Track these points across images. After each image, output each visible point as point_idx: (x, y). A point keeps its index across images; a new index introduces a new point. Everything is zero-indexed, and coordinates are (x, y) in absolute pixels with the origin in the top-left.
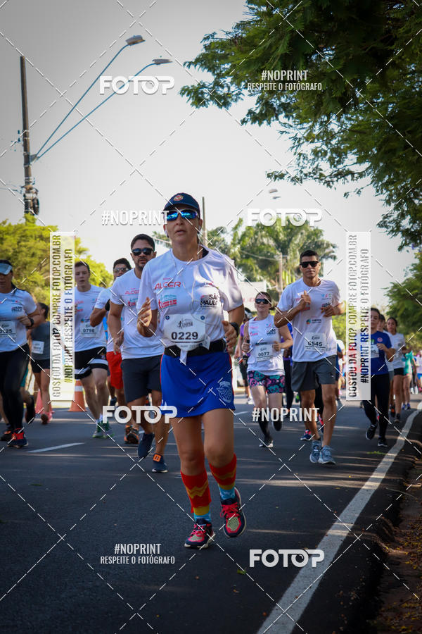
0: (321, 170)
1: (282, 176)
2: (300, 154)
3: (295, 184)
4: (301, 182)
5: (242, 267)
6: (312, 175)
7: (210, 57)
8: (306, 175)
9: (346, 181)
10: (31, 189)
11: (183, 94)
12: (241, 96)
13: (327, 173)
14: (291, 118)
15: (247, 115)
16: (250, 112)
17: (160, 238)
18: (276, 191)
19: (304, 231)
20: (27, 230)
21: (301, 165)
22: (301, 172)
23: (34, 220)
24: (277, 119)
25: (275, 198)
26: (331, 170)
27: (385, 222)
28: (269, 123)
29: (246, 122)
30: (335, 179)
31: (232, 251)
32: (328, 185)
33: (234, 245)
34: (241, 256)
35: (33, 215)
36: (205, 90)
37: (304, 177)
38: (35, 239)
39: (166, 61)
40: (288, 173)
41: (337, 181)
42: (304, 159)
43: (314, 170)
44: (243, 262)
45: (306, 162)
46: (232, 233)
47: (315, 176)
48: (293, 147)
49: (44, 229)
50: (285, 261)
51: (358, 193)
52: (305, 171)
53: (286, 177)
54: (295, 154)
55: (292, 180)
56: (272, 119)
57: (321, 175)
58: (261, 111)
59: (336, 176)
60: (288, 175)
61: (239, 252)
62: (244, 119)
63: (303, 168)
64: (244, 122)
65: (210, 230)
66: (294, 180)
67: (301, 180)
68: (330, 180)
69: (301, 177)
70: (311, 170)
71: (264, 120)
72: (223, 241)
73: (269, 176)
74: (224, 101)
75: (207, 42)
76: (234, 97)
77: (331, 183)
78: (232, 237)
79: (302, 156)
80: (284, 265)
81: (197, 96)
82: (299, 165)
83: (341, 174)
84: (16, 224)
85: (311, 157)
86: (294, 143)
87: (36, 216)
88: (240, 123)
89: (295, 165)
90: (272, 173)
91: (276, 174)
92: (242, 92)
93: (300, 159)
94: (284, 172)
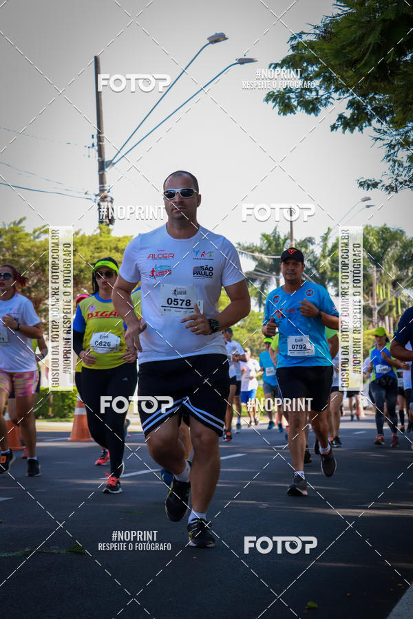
1: (375, 185)
2: (395, 161)
3: (389, 193)
4: (397, 191)
5: (333, 281)
6: (408, 183)
7: (297, 58)
8: (401, 183)
10: (106, 197)
11: (270, 100)
12: (330, 100)
15: (338, 120)
16: (341, 117)
17: (244, 250)
18: (369, 199)
19: (398, 242)
20: (101, 241)
21: (396, 172)
22: (396, 180)
23: (109, 231)
24: (370, 125)
25: (368, 207)
28: (361, 129)
29: (337, 128)
31: (322, 263)
33: (324, 257)
34: (332, 270)
35: (108, 225)
36: (292, 95)
37: (399, 185)
38: (110, 251)
39: (251, 60)
40: (381, 181)
42: (399, 166)
44: (334, 275)
45: (401, 169)
46: (322, 244)
47: (411, 185)
49: (119, 240)
50: (379, 274)
52: (400, 179)
53: (380, 185)
54: (389, 161)
55: (387, 189)
56: (364, 125)
58: (353, 115)
60: (382, 184)
61: (329, 264)
62: (335, 124)
63: (398, 175)
64: (334, 127)
65: (298, 241)
66: (390, 189)
67: (397, 188)
69: (396, 186)
70: (407, 178)
71: (355, 125)
72: (313, 252)
73: (361, 185)
74: (312, 107)
75: (294, 42)
76: (323, 102)
78: (321, 249)
79: (397, 164)
80: (377, 279)
81: (283, 101)
82: (393, 172)
84: (91, 235)
85: (406, 164)
86: (389, 151)
87: (111, 226)
88: (330, 129)
89: (389, 172)
90: (365, 182)
91: (369, 182)
92: (332, 96)
93: (394, 166)
94: (377, 180)
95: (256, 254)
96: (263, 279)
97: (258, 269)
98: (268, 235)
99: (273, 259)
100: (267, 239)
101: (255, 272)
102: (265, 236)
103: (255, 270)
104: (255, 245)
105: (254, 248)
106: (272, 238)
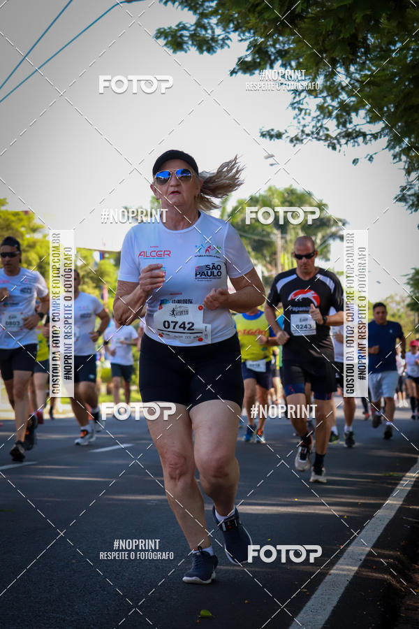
0: (327, 129)
1: (279, 136)
2: (301, 110)
3: (295, 145)
4: (302, 143)
6: (315, 135)
8: (308, 135)
9: (356, 144)
11: (159, 37)
12: (228, 41)
13: (334, 135)
14: (289, 67)
15: (237, 64)
18: (272, 156)
22: (303, 131)
24: (272, 67)
25: (272, 165)
26: (339, 131)
29: (236, 72)
30: (343, 141)
32: (334, 148)
36: (186, 33)
37: (304, 136)
40: (286, 131)
41: (346, 143)
42: (305, 114)
45: (308, 119)
47: (319, 137)
50: (283, 241)
51: (369, 160)
52: (308, 130)
53: (284, 136)
54: (294, 109)
55: (291, 141)
56: (265, 68)
57: (327, 136)
58: (253, 59)
59: (344, 137)
60: (286, 135)
62: (234, 69)
63: (304, 126)
64: (233, 72)
66: (296, 140)
67: (302, 141)
68: (337, 142)
69: (302, 137)
70: (314, 130)
71: (256, 69)
73: (263, 135)
74: (206, 45)
76: (220, 42)
77: (338, 146)
79: (303, 112)
80: (282, 247)
81: (175, 40)
82: (299, 122)
83: (349, 136)
85: (315, 113)
86: (294, 98)
90: (268, 132)
91: (273, 133)
92: (230, 36)
93: (300, 115)
94: (282, 131)
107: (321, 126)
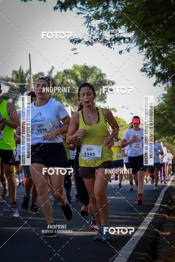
1: (79, 41)
2: (91, 27)
3: (88, 46)
4: (92, 45)
5: (55, 97)
6: (99, 40)
8: (95, 40)
9: (120, 43)
13: (108, 39)
14: (84, 4)
15: (57, 4)
16: (59, 2)
18: (75, 49)
19: (94, 75)
21: (92, 33)
22: (92, 38)
24: (76, 6)
25: (75, 53)
27: (145, 69)
28: (71, 9)
29: (57, 8)
30: (113, 42)
32: (109, 46)
40: (83, 39)
41: (115, 43)
42: (93, 30)
43: (100, 36)
47: (100, 41)
48: (86, 23)
51: (128, 51)
52: (94, 38)
53: (82, 42)
54: (87, 27)
55: (86, 43)
56: (72, 6)
57: (105, 40)
58: (66, 1)
59: (114, 40)
60: (83, 41)
62: (56, 6)
63: (93, 35)
65: (34, 74)
66: (88, 43)
68: (110, 42)
69: (92, 42)
70: (98, 37)
71: (68, 7)
73: (71, 41)
77: (111, 45)
82: (90, 34)
83: (117, 39)
85: (98, 29)
86: (87, 20)
88: (53, 9)
89: (88, 34)
90: (73, 39)
91: (76, 40)
93: (91, 30)
94: (81, 39)
95: (10, 83)
96: (14, 97)
97: (11, 91)
98: (16, 71)
99: (20, 85)
100: (16, 74)
101: (9, 93)
102: (14, 72)
103: (9, 92)
104: (9, 77)
105: (8, 79)
106: (19, 73)
107: (102, 35)
